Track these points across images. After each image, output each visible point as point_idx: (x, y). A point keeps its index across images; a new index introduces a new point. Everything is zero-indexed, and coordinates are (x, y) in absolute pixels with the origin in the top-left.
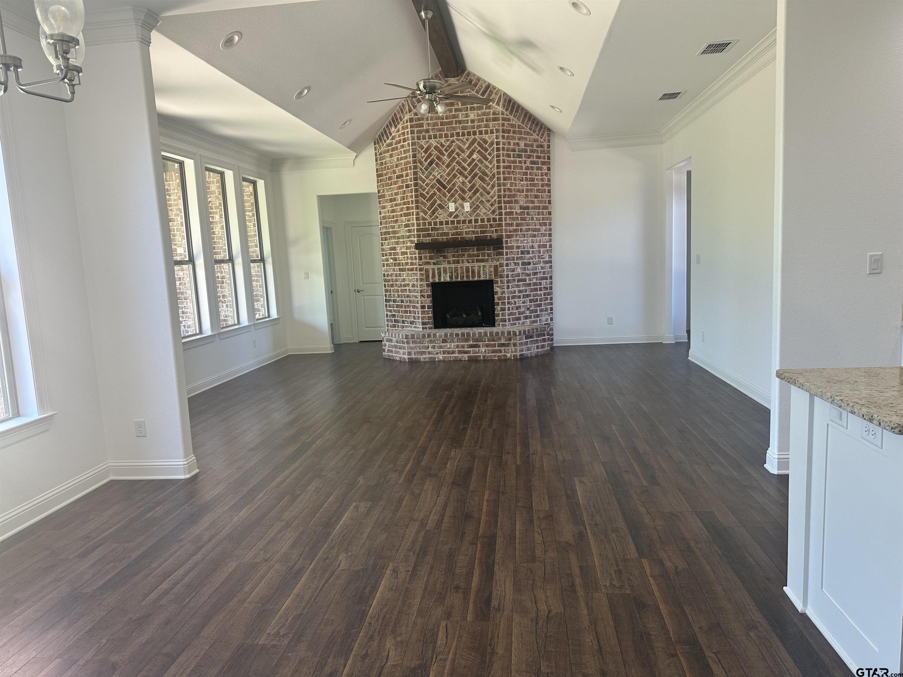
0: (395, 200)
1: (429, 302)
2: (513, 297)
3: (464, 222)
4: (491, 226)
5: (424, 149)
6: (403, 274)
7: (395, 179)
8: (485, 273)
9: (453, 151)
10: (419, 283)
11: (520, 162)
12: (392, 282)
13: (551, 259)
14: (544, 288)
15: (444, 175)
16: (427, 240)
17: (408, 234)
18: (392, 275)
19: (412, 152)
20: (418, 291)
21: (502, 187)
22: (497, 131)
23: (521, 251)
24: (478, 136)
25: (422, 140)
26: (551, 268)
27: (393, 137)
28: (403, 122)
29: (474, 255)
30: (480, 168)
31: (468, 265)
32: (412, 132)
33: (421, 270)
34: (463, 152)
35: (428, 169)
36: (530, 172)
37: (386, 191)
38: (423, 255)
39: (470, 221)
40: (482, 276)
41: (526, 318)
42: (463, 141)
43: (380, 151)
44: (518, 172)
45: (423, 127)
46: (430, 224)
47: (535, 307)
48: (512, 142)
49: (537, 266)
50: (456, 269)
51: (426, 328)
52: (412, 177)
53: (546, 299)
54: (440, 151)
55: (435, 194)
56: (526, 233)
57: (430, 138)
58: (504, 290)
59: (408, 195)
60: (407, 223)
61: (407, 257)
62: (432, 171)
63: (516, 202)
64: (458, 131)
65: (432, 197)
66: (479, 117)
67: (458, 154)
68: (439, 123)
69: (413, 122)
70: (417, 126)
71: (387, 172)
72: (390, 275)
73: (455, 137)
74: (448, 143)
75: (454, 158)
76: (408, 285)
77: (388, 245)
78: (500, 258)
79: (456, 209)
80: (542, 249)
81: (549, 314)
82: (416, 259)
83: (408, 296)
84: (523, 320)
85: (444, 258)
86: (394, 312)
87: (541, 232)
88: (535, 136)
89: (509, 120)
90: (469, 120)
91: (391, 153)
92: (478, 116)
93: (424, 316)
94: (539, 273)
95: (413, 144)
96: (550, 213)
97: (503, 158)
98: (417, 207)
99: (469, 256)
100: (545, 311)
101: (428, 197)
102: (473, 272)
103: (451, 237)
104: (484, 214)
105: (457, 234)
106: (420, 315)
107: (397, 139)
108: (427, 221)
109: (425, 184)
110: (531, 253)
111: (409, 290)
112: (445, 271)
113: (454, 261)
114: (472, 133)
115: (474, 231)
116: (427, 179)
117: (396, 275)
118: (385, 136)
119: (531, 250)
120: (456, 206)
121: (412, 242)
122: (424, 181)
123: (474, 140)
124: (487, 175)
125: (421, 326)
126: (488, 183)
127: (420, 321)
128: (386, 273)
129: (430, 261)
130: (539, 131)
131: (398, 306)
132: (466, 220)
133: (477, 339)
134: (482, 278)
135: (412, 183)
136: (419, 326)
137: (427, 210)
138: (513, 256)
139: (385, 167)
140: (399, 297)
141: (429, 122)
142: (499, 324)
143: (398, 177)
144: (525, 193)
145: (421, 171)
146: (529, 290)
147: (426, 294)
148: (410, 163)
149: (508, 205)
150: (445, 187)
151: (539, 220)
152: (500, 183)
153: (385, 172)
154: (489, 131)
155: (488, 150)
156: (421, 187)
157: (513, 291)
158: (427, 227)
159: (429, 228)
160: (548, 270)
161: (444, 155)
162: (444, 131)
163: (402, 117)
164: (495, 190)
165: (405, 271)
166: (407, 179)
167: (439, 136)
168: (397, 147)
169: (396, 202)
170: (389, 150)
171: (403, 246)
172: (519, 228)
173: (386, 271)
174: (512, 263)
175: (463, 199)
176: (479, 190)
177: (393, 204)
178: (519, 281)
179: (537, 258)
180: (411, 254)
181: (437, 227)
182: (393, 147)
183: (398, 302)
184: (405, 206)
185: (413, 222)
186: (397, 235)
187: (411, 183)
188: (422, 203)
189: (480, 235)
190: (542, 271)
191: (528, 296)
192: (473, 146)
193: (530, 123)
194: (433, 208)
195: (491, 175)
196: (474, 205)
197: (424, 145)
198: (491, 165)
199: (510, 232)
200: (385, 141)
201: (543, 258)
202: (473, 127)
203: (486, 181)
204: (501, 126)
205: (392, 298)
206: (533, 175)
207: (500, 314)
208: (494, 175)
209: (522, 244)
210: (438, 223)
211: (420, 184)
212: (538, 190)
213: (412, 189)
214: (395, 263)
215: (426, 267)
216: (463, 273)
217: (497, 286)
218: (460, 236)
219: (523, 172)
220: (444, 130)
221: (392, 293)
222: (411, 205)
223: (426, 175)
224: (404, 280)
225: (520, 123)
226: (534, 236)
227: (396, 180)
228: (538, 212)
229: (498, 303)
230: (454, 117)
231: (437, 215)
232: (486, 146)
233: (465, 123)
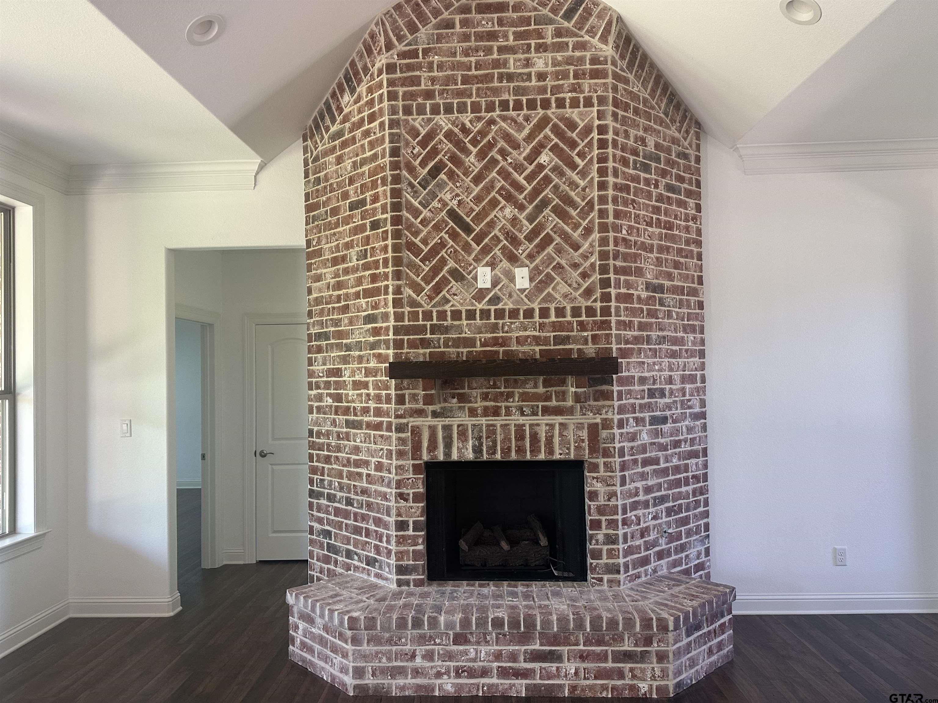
0: (344, 259)
1: (418, 513)
2: (635, 506)
3: (514, 314)
4: (582, 326)
5: (420, 138)
6: (355, 435)
7: (345, 211)
8: (564, 443)
9: (490, 145)
10: (394, 462)
11: (647, 182)
12: (329, 450)
13: (704, 410)
14: (693, 477)
15: (468, 200)
16: (419, 354)
17: (371, 339)
18: (328, 434)
19: (391, 142)
20: (390, 482)
21: (611, 234)
22: (602, 101)
23: (649, 389)
24: (553, 110)
25: (415, 117)
26: (705, 431)
27: (344, 116)
28: (372, 75)
29: (537, 397)
30: (556, 187)
31: (522, 420)
32: (392, 96)
33: (400, 429)
34: (516, 146)
35: (428, 184)
36: (666, 209)
37: (323, 242)
38: (407, 392)
39: (529, 314)
40: (557, 451)
41: (660, 555)
42: (516, 122)
43: (315, 153)
44: (644, 203)
45: (420, 85)
46: (428, 315)
47: (677, 527)
48: (632, 132)
49: (679, 424)
50: (491, 430)
51: (407, 583)
52: (386, 203)
53: (697, 503)
54: (459, 145)
55: (442, 244)
56: (657, 347)
57: (435, 110)
58: (614, 488)
59: (377, 245)
60: (370, 312)
61: (368, 395)
62: (437, 191)
63: (639, 272)
64: (505, 97)
65: (434, 251)
66: (558, 68)
67: (503, 153)
68: (460, 78)
69: (395, 72)
70: (405, 82)
71: (329, 199)
72: (323, 435)
73: (498, 112)
74: (479, 125)
75: (494, 161)
76: (366, 463)
77: (324, 364)
78: (604, 407)
79: (495, 283)
80: (688, 386)
81: (702, 542)
82: (388, 401)
83: (364, 492)
84: (655, 562)
85: (460, 401)
86: (329, 524)
87: (686, 347)
88: (673, 132)
89: (626, 81)
90: (533, 74)
91: (339, 153)
92: (554, 65)
93: (402, 548)
94: (683, 443)
95: (393, 124)
96: (701, 305)
97: (614, 165)
98: (398, 275)
99: (525, 397)
100: (696, 533)
101: (426, 250)
102: (535, 438)
103: (479, 349)
104: (565, 296)
105: (496, 342)
106: (393, 547)
107: (353, 119)
108: (420, 310)
109: (419, 220)
110: (667, 393)
111: (368, 475)
112: (463, 434)
113: (486, 409)
114: (539, 103)
115: (539, 337)
116: (425, 207)
117: (338, 436)
118: (327, 118)
119: (668, 387)
120: (496, 275)
121: (380, 358)
122: (416, 213)
123: (544, 122)
124: (572, 203)
125: (395, 577)
126: (575, 224)
127: (393, 561)
128: (316, 429)
129: (425, 407)
130: (682, 122)
131: (338, 512)
132: (519, 309)
133: (555, 636)
134: (557, 456)
135: (388, 216)
136: (390, 576)
137: (422, 283)
138: (632, 401)
139: (325, 187)
140: (341, 489)
141: (435, 74)
142: (601, 580)
143: (352, 207)
144: (656, 255)
145: (409, 190)
146: (666, 486)
147: (411, 491)
148: (382, 169)
149: (622, 278)
150: (468, 229)
151: (683, 320)
152: (607, 224)
153: (324, 198)
154: (582, 100)
155: (578, 145)
156: (410, 226)
157: (633, 491)
158: (421, 322)
159: (425, 326)
160: (700, 434)
161: (468, 153)
162: (470, 96)
163: (369, 66)
164: (593, 241)
165: (361, 428)
166: (375, 209)
167: (458, 107)
168: (354, 138)
169: (346, 265)
170: (335, 147)
171: (358, 369)
172: (645, 333)
173: (317, 424)
174: (631, 420)
175: (513, 259)
176: (551, 240)
177: (338, 270)
178: (646, 462)
179: (679, 406)
180: (377, 387)
181: (445, 323)
182: (344, 138)
183: (339, 502)
184: (367, 273)
185: (387, 310)
186: (344, 341)
187: (385, 216)
188: (411, 265)
189: (552, 347)
190: (690, 436)
191: (663, 499)
192: (542, 135)
193: (665, 101)
194: (437, 279)
195: (583, 204)
196: (540, 273)
197: (420, 128)
198: (584, 179)
199: (627, 342)
200: (327, 129)
201: (690, 407)
202: (543, 90)
203: (571, 217)
204: (610, 90)
205: (326, 491)
206: (670, 217)
207: (604, 553)
208: (590, 204)
209: (651, 374)
210: (449, 313)
211: (407, 219)
212: (680, 251)
213: (386, 232)
214: (337, 407)
215: (414, 421)
216: (510, 440)
217: (597, 478)
218: (501, 349)
219: (653, 207)
220: (472, 94)
221: (326, 477)
222: (381, 270)
223: (424, 198)
224: (357, 450)
225: (647, 96)
226: (674, 355)
227: (348, 213)
228: (681, 300)
229: (599, 522)
230: (496, 64)
231: (448, 296)
232: (574, 135)
233: (523, 81)
